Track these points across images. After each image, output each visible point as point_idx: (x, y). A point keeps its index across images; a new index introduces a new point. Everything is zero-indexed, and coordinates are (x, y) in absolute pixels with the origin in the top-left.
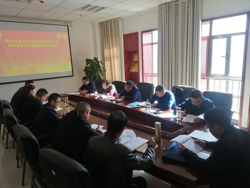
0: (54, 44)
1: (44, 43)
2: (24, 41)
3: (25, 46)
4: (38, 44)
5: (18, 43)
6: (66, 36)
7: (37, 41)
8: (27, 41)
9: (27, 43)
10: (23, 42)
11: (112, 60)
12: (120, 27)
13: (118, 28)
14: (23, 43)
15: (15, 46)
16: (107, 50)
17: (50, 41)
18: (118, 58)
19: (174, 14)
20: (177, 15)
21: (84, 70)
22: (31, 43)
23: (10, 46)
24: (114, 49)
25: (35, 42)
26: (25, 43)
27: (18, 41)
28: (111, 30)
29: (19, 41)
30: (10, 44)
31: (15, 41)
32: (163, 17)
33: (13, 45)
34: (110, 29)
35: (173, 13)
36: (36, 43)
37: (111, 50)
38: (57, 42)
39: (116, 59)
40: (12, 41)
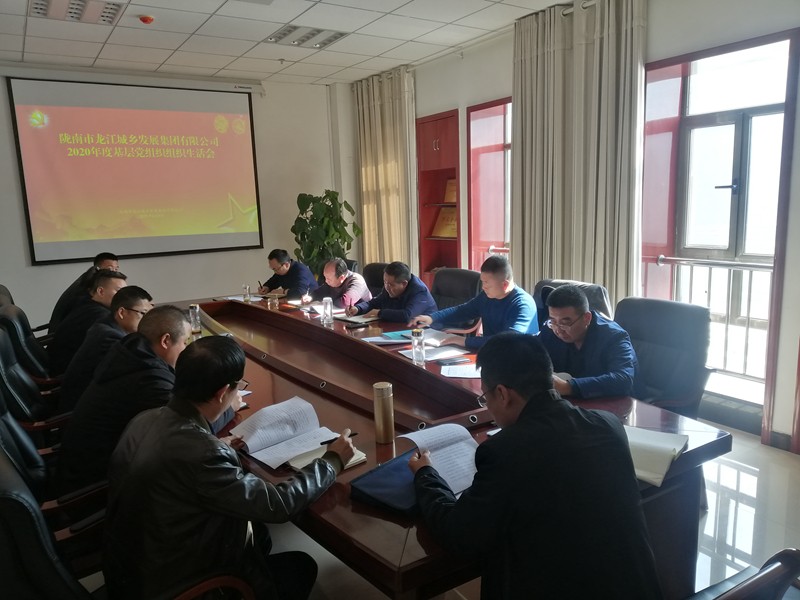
0: (205, 148)
1: (175, 147)
2: (116, 140)
3: (118, 152)
4: (155, 147)
5: (99, 146)
6: (242, 125)
7: (154, 140)
8: (123, 140)
9: (122, 146)
10: (110, 141)
11: (383, 198)
12: (407, 96)
13: (400, 99)
14: (110, 146)
15: (87, 152)
16: (369, 168)
17: (194, 141)
18: (398, 194)
19: (558, 47)
20: (568, 50)
21: (294, 230)
22: (135, 146)
23: (74, 152)
24: (389, 165)
25: (149, 141)
26: (118, 145)
27: (95, 140)
28: (382, 106)
29: (100, 140)
30: (73, 146)
31: (89, 139)
32: (528, 57)
33: (80, 152)
34: (378, 103)
35: (555, 46)
36: (150, 146)
37: (381, 168)
38: (216, 142)
39: (395, 195)
40: (78, 138)
